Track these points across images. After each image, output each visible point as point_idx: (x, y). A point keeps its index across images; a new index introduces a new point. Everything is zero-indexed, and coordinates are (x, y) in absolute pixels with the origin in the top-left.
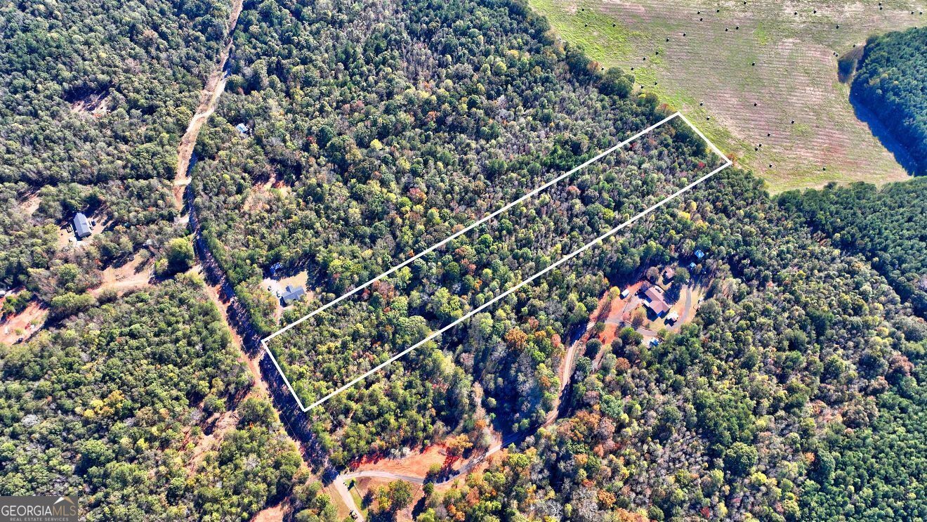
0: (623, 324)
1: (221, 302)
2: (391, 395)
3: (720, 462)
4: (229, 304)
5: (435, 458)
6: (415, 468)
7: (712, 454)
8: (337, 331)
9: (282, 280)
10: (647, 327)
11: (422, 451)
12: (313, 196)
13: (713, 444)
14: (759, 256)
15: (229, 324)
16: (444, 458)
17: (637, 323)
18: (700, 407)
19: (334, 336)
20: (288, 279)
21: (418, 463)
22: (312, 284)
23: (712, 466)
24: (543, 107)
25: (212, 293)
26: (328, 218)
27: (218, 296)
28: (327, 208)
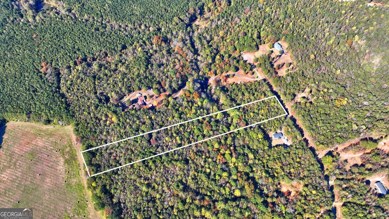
0: (157, 97)
1: (307, 138)
2: (243, 94)
3: (149, 54)
4: (303, 138)
5: (230, 80)
6: (237, 79)
7: (150, 57)
8: (260, 116)
9: (283, 143)
10: (148, 95)
11: (234, 82)
12: (270, 174)
13: (148, 59)
14: (97, 100)
15: (302, 129)
16: (228, 80)
17: (152, 97)
18: (147, 66)
19: (262, 115)
20: (280, 144)
21: (236, 80)
22: (270, 140)
23: (152, 55)
24: (147, 193)
25: (312, 144)
26: (263, 163)
27: (309, 142)
28: (264, 166)
